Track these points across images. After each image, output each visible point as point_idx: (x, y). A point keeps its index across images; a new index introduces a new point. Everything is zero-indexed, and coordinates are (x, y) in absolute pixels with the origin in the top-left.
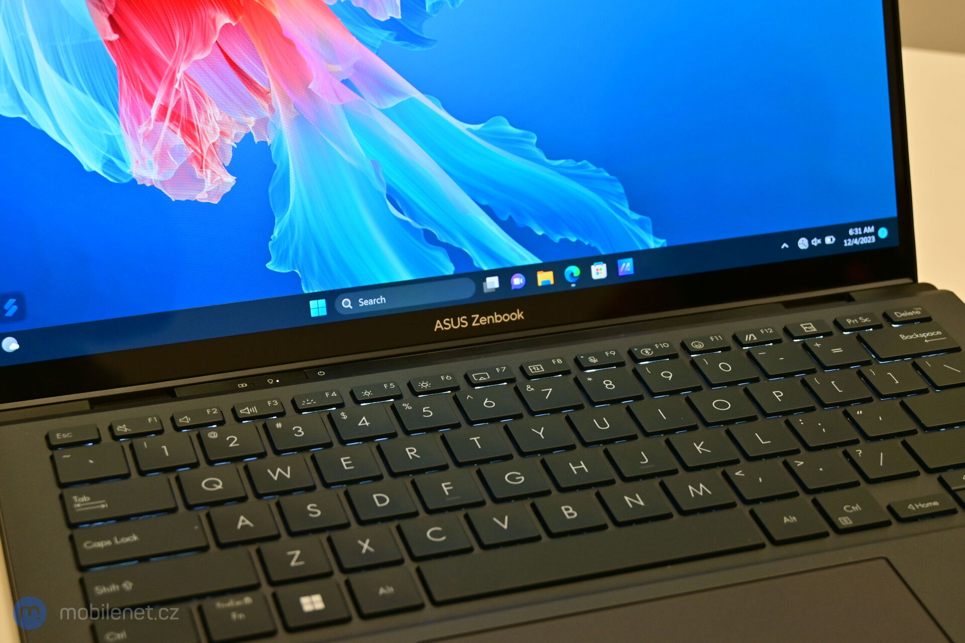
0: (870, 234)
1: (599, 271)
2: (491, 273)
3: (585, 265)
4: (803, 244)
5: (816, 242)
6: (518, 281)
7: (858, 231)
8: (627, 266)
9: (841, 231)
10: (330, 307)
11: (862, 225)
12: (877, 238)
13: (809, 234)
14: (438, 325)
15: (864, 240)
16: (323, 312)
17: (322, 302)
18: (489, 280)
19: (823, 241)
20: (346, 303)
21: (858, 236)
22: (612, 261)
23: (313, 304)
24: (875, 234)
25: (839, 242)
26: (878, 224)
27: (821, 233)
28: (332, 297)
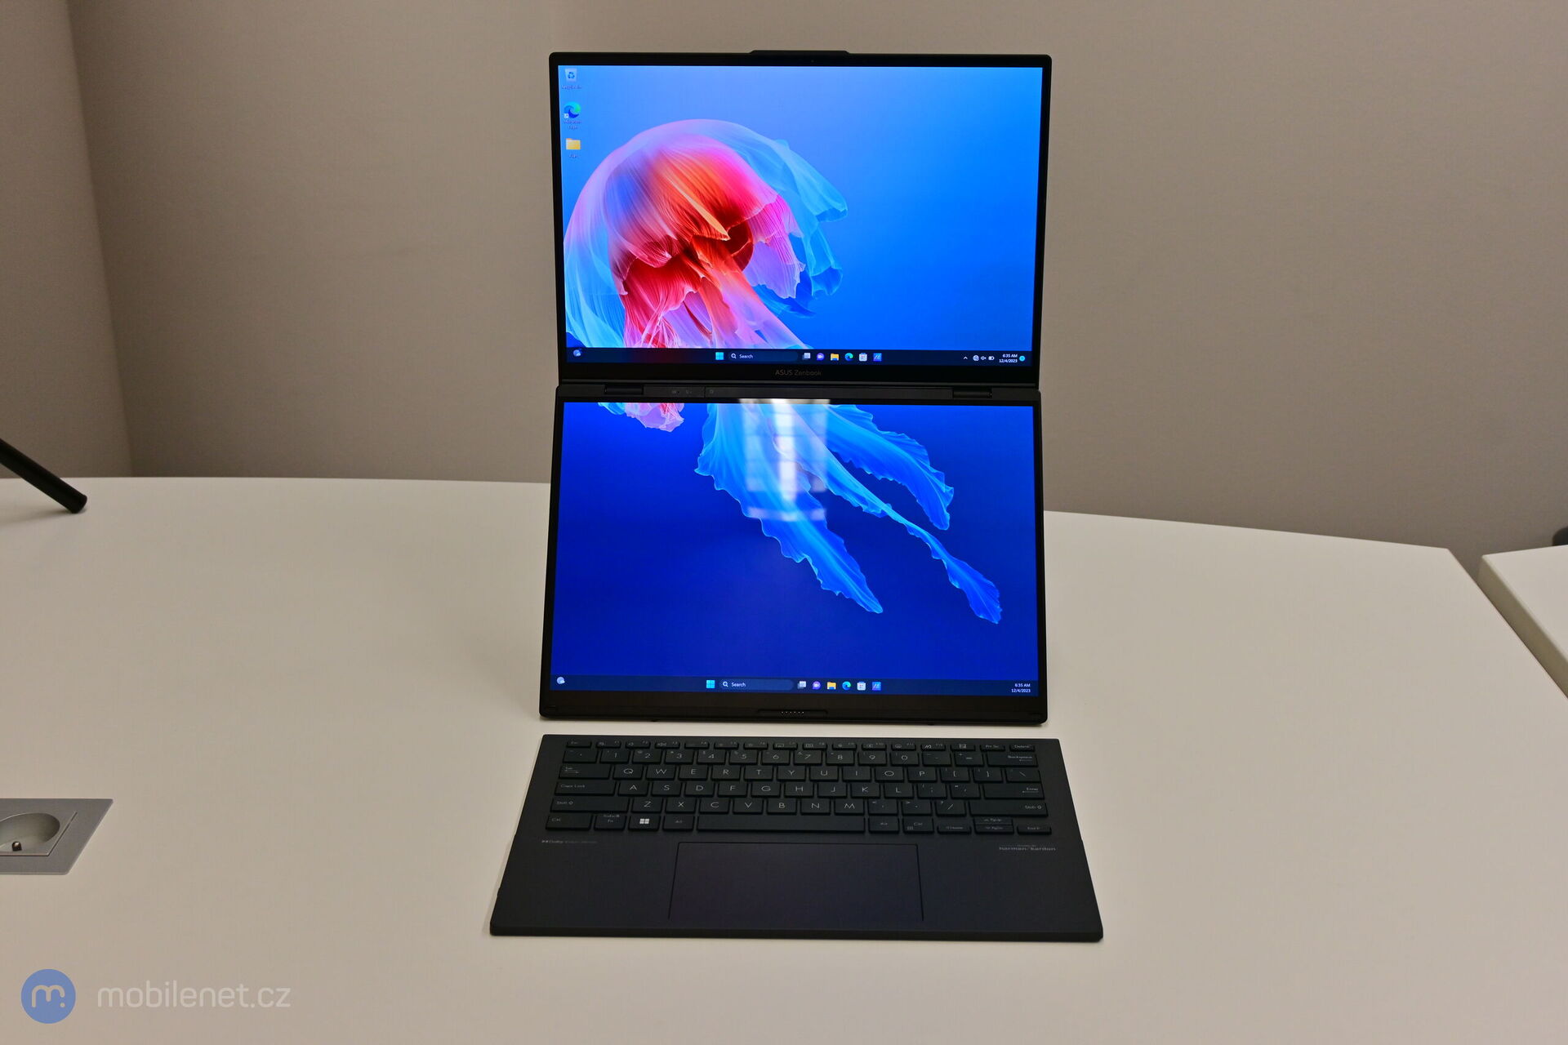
0: (1015, 358)
1: (863, 357)
2: (807, 351)
3: (856, 353)
4: (976, 358)
5: (983, 358)
6: (820, 357)
7: (1008, 356)
8: (878, 357)
9: (998, 355)
10: (725, 356)
11: (1011, 353)
12: (1018, 360)
13: (980, 354)
14: (777, 372)
15: (1011, 361)
16: (722, 358)
17: (722, 354)
18: (805, 354)
19: (987, 358)
20: (733, 356)
21: (1008, 358)
22: (870, 353)
23: (717, 354)
24: (1018, 358)
25: (996, 360)
26: (1020, 353)
27: (987, 354)
28: (727, 352)
